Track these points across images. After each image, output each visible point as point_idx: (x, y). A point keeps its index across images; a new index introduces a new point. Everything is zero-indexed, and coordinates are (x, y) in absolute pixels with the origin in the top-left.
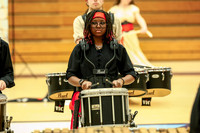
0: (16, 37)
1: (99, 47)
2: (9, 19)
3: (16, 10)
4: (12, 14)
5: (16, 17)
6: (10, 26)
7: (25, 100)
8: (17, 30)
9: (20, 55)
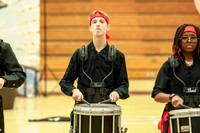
0: (48, 52)
1: (189, 63)
2: (41, 33)
3: (48, 24)
4: (44, 28)
5: (48, 30)
6: (41, 41)
7: (57, 119)
8: (49, 44)
9: (52, 71)
